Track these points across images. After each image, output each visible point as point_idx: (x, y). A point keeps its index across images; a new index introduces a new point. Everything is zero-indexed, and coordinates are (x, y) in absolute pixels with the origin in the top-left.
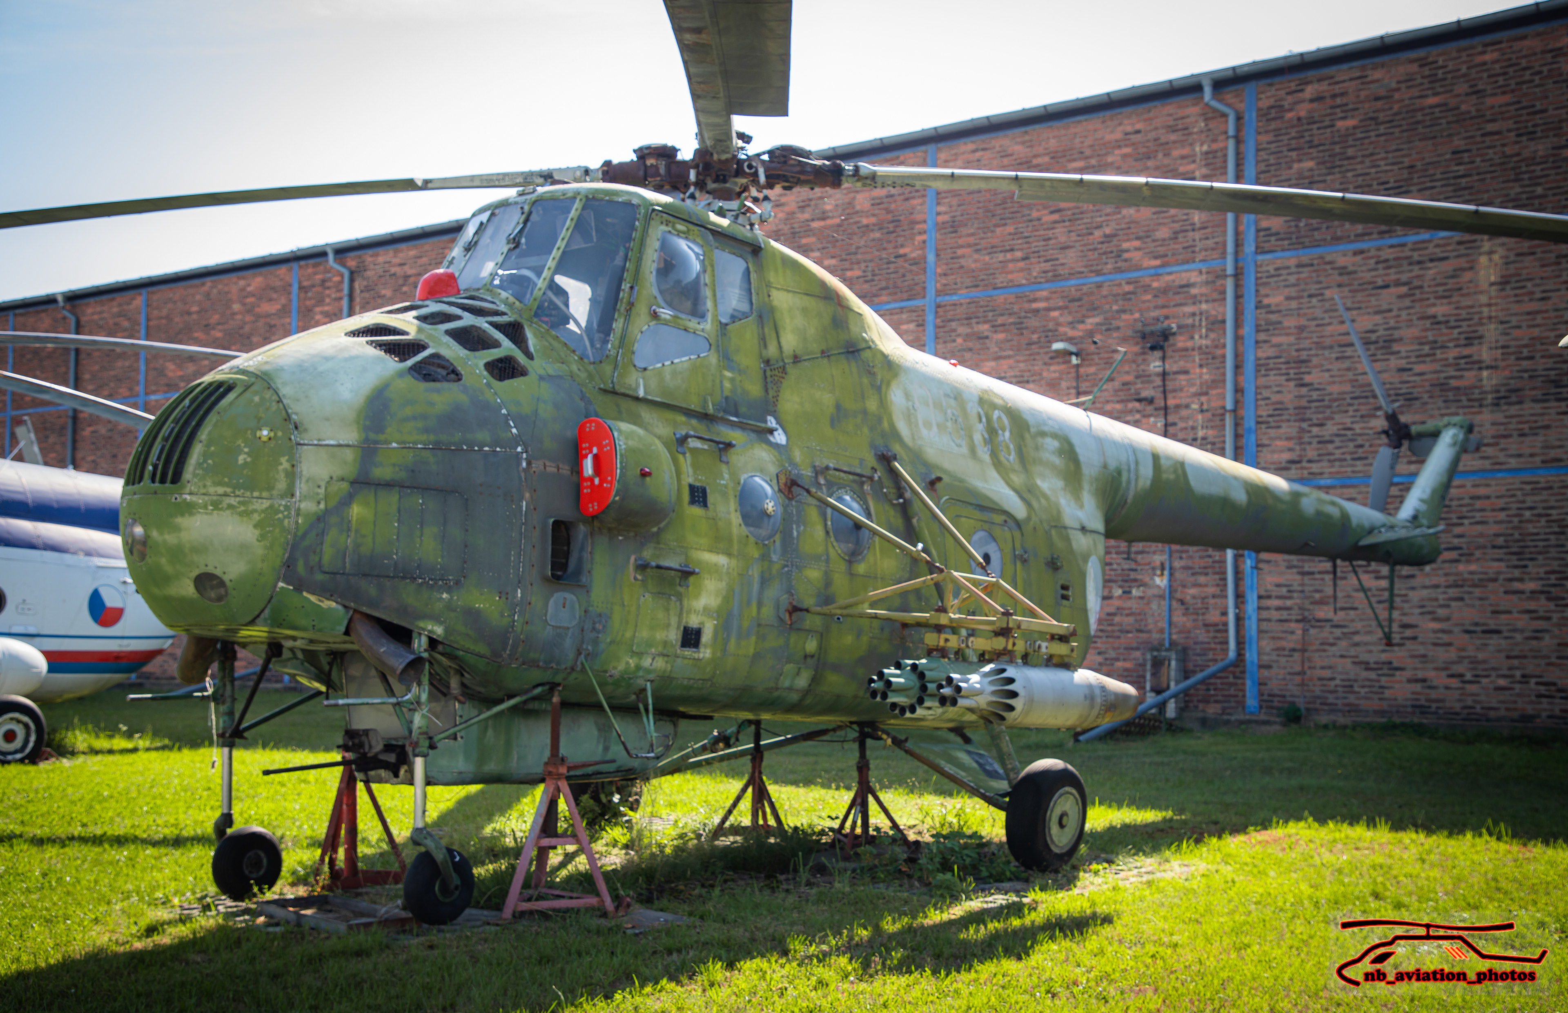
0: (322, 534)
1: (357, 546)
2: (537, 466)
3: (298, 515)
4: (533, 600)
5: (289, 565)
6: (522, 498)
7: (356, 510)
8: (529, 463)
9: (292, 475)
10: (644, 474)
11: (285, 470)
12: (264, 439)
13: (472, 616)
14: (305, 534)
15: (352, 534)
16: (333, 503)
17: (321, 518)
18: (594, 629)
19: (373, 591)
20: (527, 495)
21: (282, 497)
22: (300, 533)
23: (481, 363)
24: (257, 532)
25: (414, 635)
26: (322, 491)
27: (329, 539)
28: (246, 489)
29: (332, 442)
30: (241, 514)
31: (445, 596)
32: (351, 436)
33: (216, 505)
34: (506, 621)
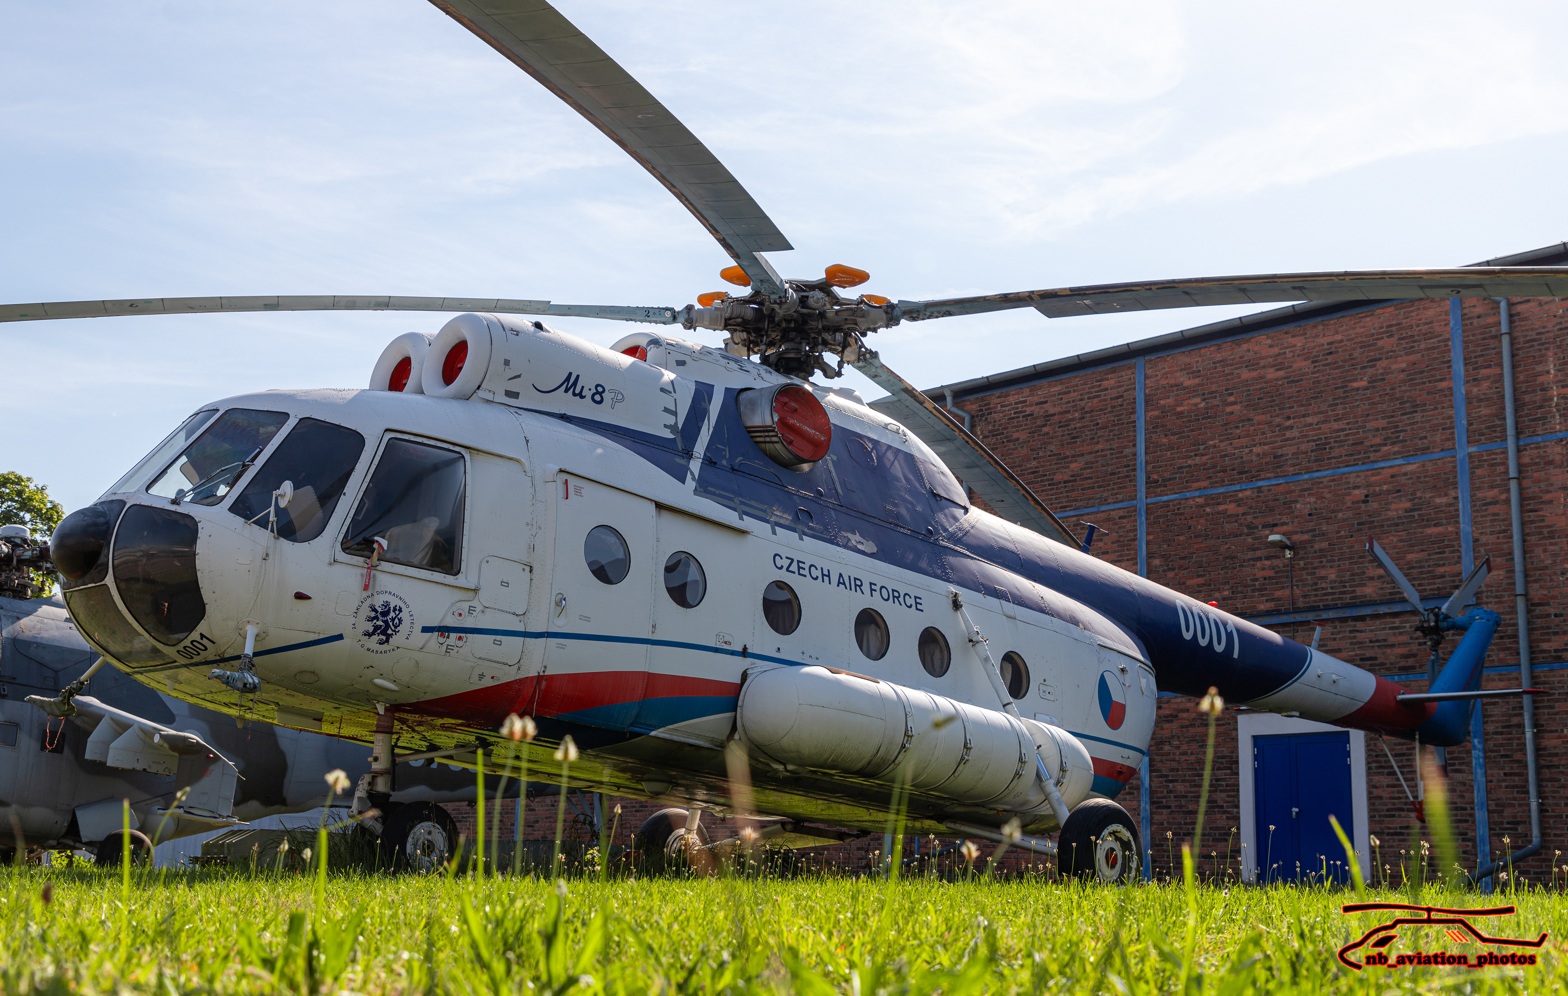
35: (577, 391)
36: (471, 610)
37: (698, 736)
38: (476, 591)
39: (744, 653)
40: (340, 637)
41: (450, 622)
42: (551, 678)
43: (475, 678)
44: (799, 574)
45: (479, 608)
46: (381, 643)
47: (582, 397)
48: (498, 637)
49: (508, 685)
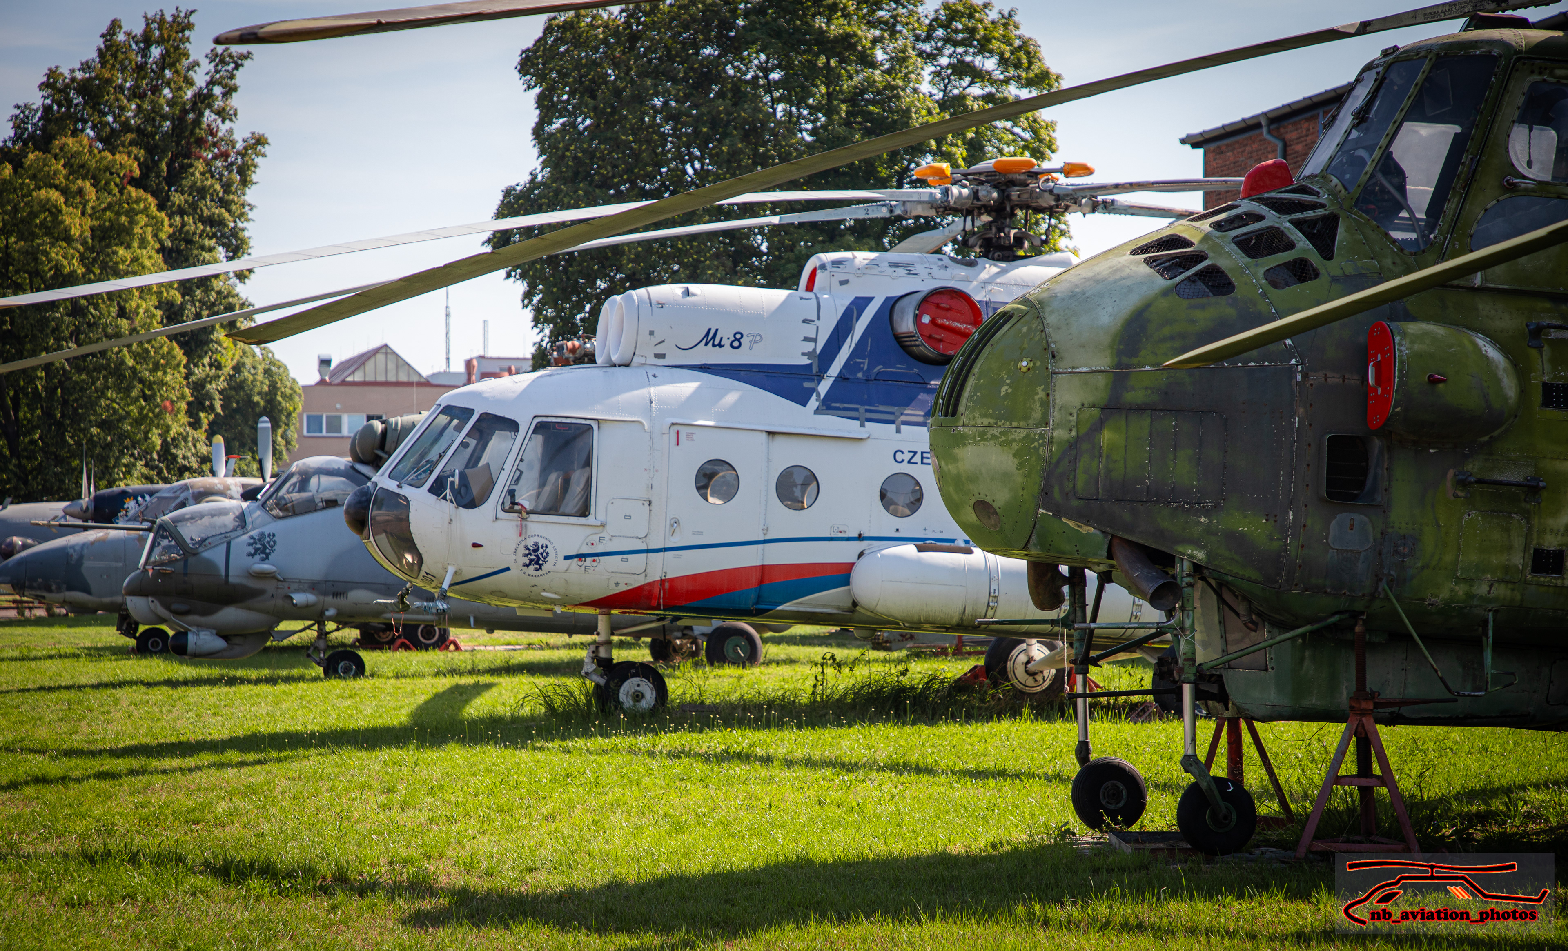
0: (1075, 461)
1: (1109, 471)
2: (1316, 378)
3: (1052, 443)
4: (1309, 522)
5: (1046, 492)
6: (1294, 414)
7: (1107, 436)
8: (1305, 376)
9: (1047, 404)
10: (1433, 381)
11: (1041, 399)
12: (1024, 370)
13: (1235, 540)
14: (1059, 461)
15: (1104, 460)
16: (1084, 430)
17: (1073, 445)
18: (1397, 552)
19: (1127, 516)
20: (1301, 410)
21: (1037, 426)
22: (1054, 461)
23: (1261, 271)
24: (1016, 461)
25: (1177, 560)
26: (1074, 418)
27: (1081, 465)
28: (1007, 420)
29: (1085, 369)
30: (1003, 444)
31: (1203, 519)
32: (1103, 361)
33: (982, 435)
34: (1276, 545)
35: (716, 342)
36: (601, 540)
37: (824, 606)
38: (603, 525)
39: (860, 538)
40: (508, 569)
41: (585, 550)
42: (672, 580)
43: (612, 586)
44: (922, 463)
45: (607, 538)
46: (537, 570)
47: (720, 345)
48: (625, 556)
49: (640, 588)
